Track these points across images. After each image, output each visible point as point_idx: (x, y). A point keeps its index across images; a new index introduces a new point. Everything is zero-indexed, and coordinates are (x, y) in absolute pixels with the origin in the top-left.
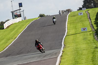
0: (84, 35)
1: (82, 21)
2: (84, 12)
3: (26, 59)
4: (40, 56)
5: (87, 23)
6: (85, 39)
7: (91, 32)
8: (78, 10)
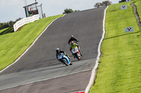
0: (130, 37)
1: (125, 18)
2: (129, 4)
3: (47, 74)
4: (66, 70)
5: (133, 20)
6: (130, 43)
7: (139, 34)
8: (120, 2)
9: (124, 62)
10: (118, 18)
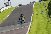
0: (42, 15)
1: (41, 7)
2: (42, 3)
5: (44, 8)
6: (43, 17)
7: (46, 13)
8: (39, 2)
9: (40, 24)
10: (38, 8)
